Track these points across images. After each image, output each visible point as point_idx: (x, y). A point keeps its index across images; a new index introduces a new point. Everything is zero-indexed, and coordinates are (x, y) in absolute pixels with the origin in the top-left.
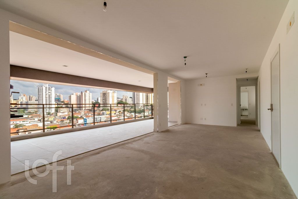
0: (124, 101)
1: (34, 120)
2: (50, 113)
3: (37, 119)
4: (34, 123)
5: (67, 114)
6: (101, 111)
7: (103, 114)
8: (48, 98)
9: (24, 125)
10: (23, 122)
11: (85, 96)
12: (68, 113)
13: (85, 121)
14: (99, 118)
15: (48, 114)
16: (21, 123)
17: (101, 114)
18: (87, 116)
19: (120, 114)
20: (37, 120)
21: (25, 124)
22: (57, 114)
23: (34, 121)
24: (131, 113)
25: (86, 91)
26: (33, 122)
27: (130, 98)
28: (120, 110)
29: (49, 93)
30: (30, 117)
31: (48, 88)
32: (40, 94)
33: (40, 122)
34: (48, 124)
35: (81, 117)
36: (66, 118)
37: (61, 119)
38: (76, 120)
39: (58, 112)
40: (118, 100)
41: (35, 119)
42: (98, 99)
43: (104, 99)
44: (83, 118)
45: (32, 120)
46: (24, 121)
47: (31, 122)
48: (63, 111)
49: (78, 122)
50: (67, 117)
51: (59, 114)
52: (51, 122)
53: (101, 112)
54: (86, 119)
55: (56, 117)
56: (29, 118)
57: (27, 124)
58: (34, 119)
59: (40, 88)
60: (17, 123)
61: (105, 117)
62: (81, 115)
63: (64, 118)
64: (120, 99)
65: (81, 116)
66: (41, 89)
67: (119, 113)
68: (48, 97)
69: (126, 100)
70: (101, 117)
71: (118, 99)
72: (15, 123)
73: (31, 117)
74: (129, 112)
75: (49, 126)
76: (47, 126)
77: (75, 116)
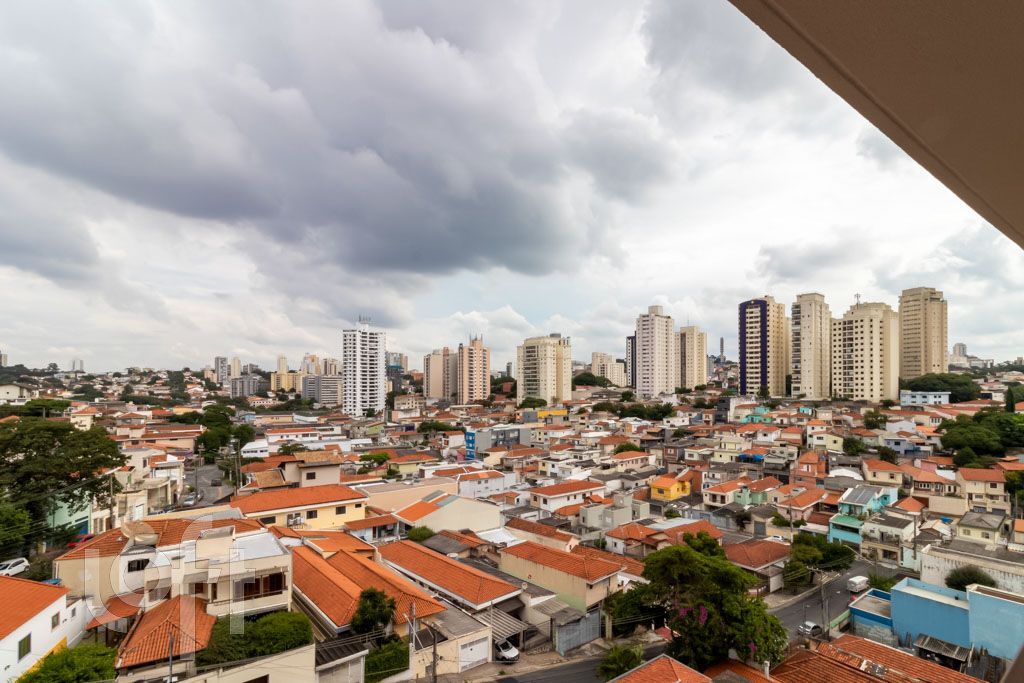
0: (596, 372)
1: (331, 433)
2: (373, 410)
3: (339, 428)
4: (330, 441)
5: (418, 415)
6: (518, 408)
7: (527, 419)
8: (368, 366)
9: (305, 445)
10: (304, 435)
11: (470, 357)
12: (421, 413)
13: (468, 441)
14: (513, 431)
15: (368, 416)
16: (299, 440)
17: (518, 417)
18: (474, 424)
19: (583, 418)
20: (340, 432)
21: (307, 442)
22: (390, 414)
23: (333, 435)
24: (622, 416)
25: (474, 342)
26: (328, 438)
27: (618, 361)
28: (583, 406)
29: (373, 351)
30: (323, 421)
31: (368, 335)
32: (348, 353)
33: (345, 437)
34: (366, 445)
35: (459, 429)
36: (416, 428)
37: (402, 430)
38: (441, 437)
39: (396, 408)
40: (576, 371)
41: (335, 428)
42: (509, 368)
43: (529, 368)
44: (464, 431)
45: (326, 430)
46: (307, 435)
47: (324, 436)
48: (406, 407)
49: (447, 443)
50: (417, 425)
51: (398, 416)
52: (375, 439)
53: (521, 412)
54: (473, 435)
55: (389, 424)
56: (319, 425)
57: (312, 442)
58: (332, 430)
59: (348, 337)
60: (290, 438)
61: (533, 429)
62: (459, 420)
63: (410, 428)
64: (581, 368)
65: (458, 424)
66: (352, 338)
67: (582, 415)
68: (368, 362)
69: (603, 368)
70: (518, 430)
71: (575, 368)
72: (285, 438)
73: (326, 424)
74: (617, 415)
75: (368, 454)
76: (363, 451)
77: (441, 421)
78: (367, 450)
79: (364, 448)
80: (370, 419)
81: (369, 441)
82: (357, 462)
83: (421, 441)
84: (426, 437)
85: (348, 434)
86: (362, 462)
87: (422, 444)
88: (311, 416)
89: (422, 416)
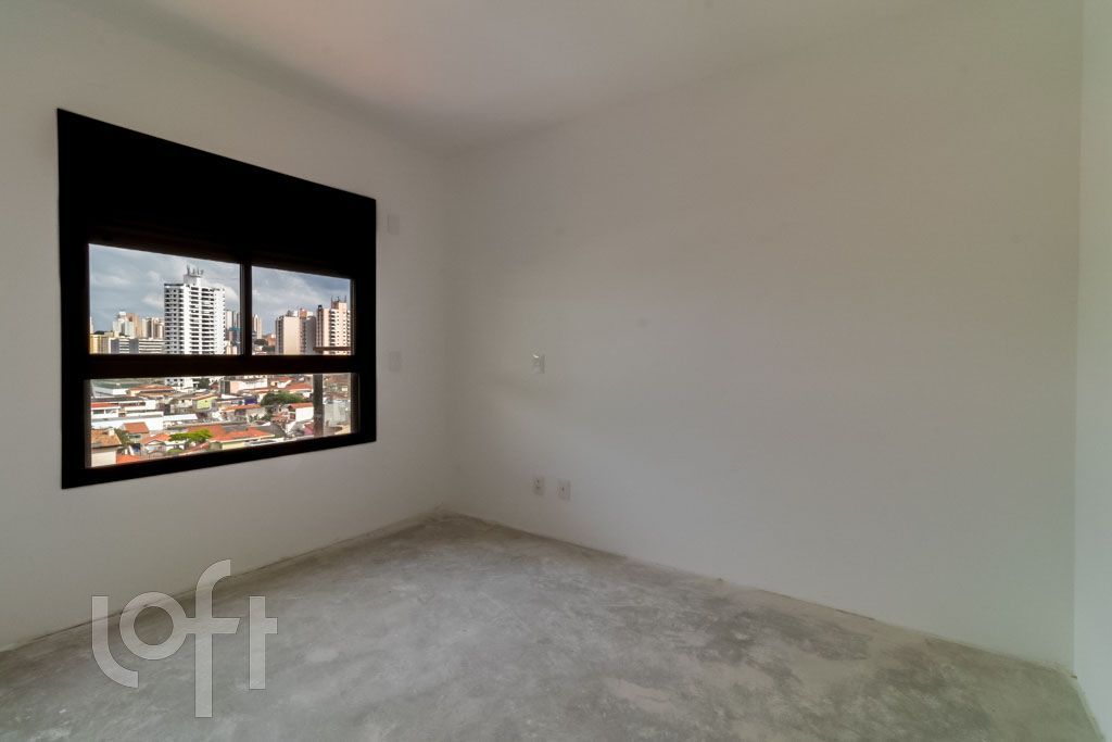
1: (141, 408)
3: (155, 403)
4: (136, 417)
8: (200, 328)
11: (331, 320)
12: (269, 383)
15: (200, 387)
20: (154, 408)
23: (144, 411)
25: (335, 305)
26: (137, 414)
30: (133, 393)
31: (200, 291)
32: (172, 312)
33: (161, 413)
34: (186, 421)
36: (259, 400)
37: (241, 403)
38: (286, 410)
41: (148, 402)
45: (134, 405)
46: (102, 412)
47: (129, 412)
49: (293, 417)
50: (261, 396)
52: (202, 415)
55: (224, 396)
56: (127, 399)
58: (143, 404)
59: (172, 293)
63: (249, 401)
66: (177, 293)
68: (200, 323)
75: (184, 432)
76: (180, 429)
77: (292, 392)
78: (185, 428)
79: (184, 425)
80: (201, 391)
81: (193, 417)
82: (167, 443)
83: (261, 415)
84: (270, 411)
85: (166, 410)
86: (173, 442)
87: (263, 419)
88: (118, 388)
89: (270, 386)
